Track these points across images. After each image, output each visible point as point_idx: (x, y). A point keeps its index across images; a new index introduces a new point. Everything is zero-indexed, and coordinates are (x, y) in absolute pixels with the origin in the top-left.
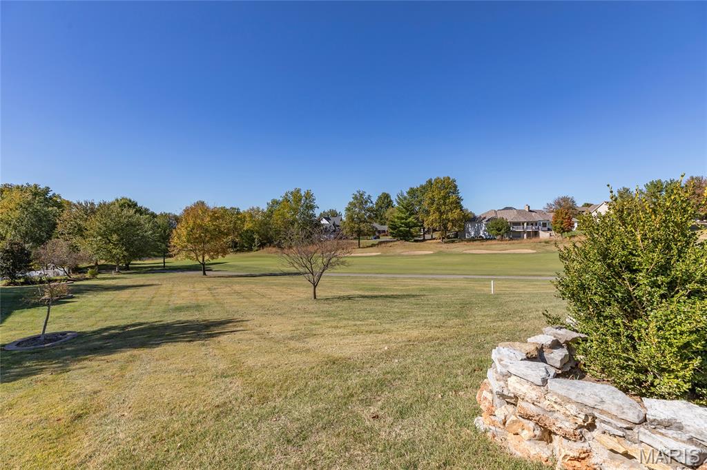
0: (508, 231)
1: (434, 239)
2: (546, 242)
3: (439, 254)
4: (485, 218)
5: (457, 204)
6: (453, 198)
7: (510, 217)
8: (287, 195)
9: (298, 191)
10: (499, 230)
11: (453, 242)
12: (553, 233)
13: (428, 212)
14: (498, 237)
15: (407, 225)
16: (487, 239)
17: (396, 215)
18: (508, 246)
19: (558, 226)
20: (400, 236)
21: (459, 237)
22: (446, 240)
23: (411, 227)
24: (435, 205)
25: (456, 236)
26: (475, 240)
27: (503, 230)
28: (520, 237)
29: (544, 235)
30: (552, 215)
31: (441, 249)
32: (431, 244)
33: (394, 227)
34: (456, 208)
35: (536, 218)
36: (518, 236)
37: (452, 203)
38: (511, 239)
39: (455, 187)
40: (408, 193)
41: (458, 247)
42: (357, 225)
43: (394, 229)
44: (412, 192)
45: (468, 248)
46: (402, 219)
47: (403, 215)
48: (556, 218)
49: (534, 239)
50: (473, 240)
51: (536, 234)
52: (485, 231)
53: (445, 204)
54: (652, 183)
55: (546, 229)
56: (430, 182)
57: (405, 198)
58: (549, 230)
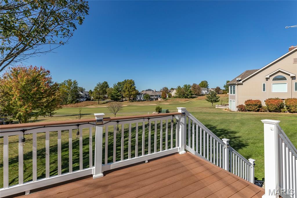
0: (150, 98)
1: (127, 100)
2: (160, 102)
3: (129, 106)
4: (143, 94)
5: (134, 89)
6: (133, 87)
7: (150, 93)
8: (65, 82)
9: (70, 80)
10: (147, 98)
11: (133, 102)
12: (162, 99)
13: (125, 92)
14: (147, 100)
15: (117, 96)
16: (143, 101)
17: (113, 92)
18: (150, 103)
19: (163, 97)
20: (114, 100)
21: (134, 100)
22: (131, 101)
23: (118, 96)
24: (127, 89)
25: (133, 100)
26: (140, 101)
27: (148, 98)
28: (153, 100)
29: (159, 99)
30: (162, 93)
31: (130, 104)
32: (125, 102)
33: (112, 96)
34: (134, 90)
35: (157, 94)
36: (152, 100)
37: (133, 89)
38: (150, 101)
39: (134, 83)
40: (118, 84)
41: (135, 104)
42: (99, 96)
43: (112, 97)
44: (119, 84)
45: (138, 104)
46: (115, 93)
47: (116, 92)
48: (162, 94)
49: (157, 101)
50: (139, 101)
51: (157, 99)
52: (143, 98)
53: (130, 89)
54: (185, 85)
55: (160, 97)
56: (125, 80)
57: (116, 86)
58: (161, 98)
